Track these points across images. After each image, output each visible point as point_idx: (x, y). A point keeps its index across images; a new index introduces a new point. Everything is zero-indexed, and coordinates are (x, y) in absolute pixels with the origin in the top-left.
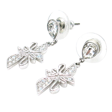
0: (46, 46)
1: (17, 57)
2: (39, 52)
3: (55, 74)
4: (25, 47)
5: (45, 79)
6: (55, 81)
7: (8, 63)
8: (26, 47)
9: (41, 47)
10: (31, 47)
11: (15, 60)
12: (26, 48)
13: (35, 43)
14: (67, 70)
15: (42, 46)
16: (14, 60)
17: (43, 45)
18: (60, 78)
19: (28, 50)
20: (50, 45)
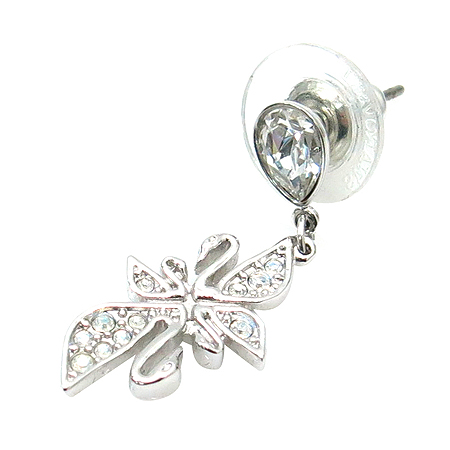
0: (282, 260)
1: (121, 322)
2: (243, 304)
3: (174, 286)
4: (170, 263)
5: (115, 309)
6: (166, 326)
7: (70, 360)
8: (176, 262)
9: (258, 265)
10: (201, 266)
11: (110, 340)
12: (176, 270)
13: (224, 238)
14: (243, 275)
15: (263, 261)
16: (104, 340)
17: (269, 255)
18: (193, 313)
19: (184, 279)
20: (303, 257)
